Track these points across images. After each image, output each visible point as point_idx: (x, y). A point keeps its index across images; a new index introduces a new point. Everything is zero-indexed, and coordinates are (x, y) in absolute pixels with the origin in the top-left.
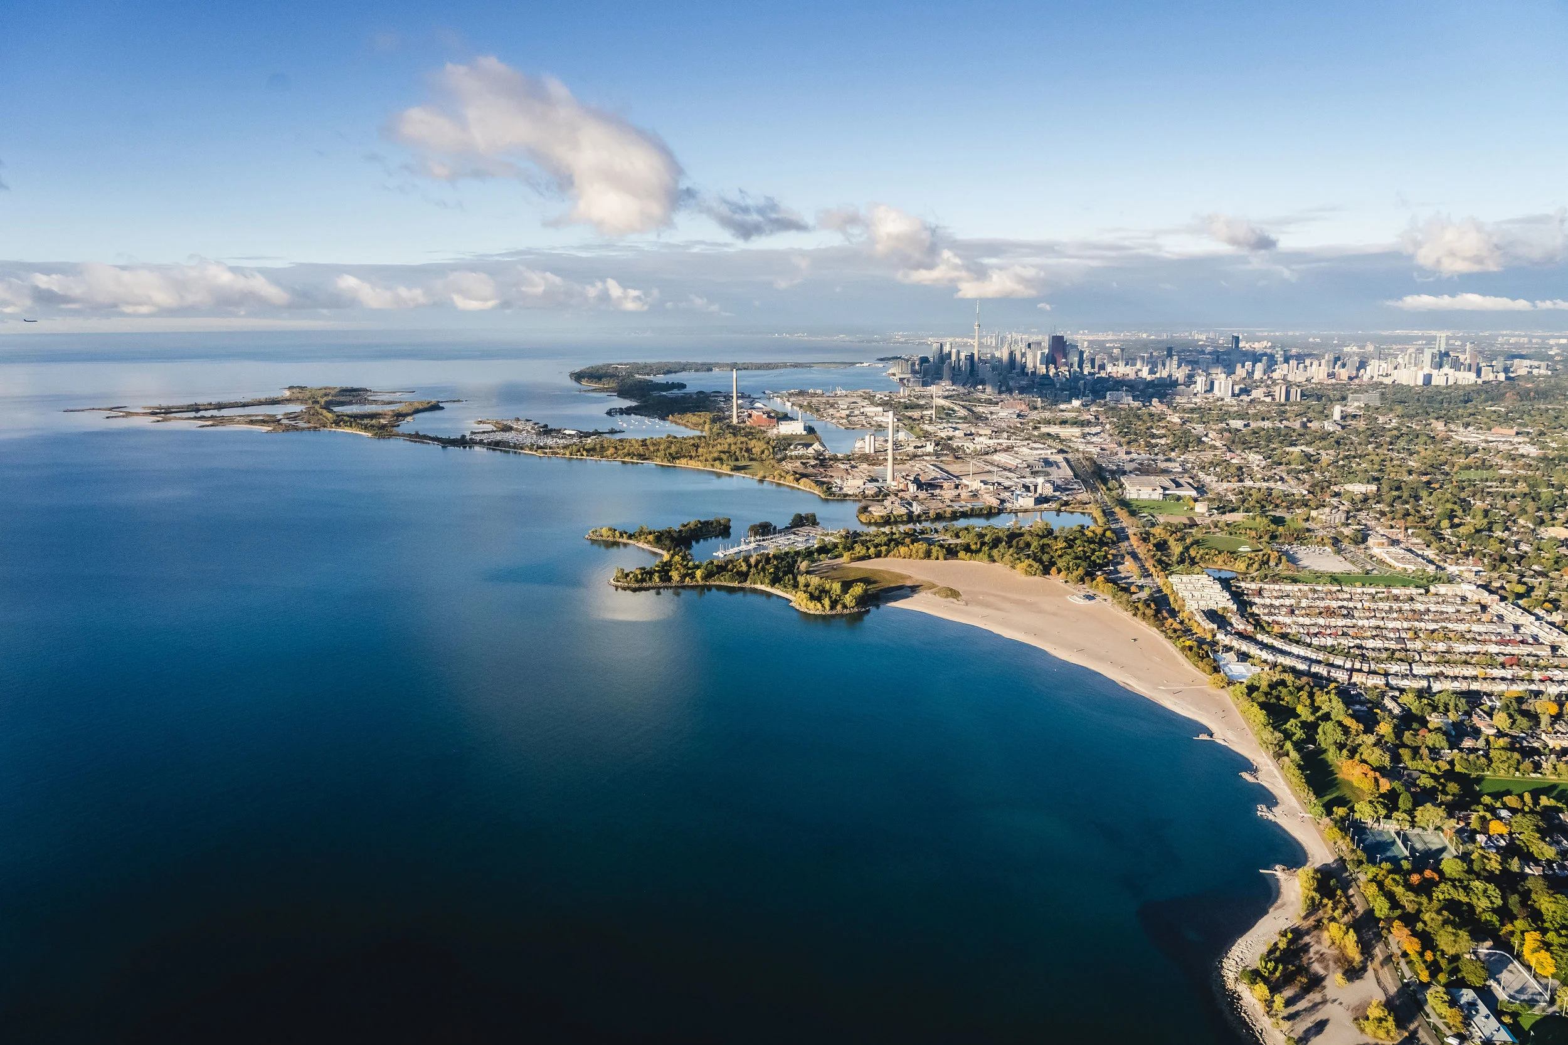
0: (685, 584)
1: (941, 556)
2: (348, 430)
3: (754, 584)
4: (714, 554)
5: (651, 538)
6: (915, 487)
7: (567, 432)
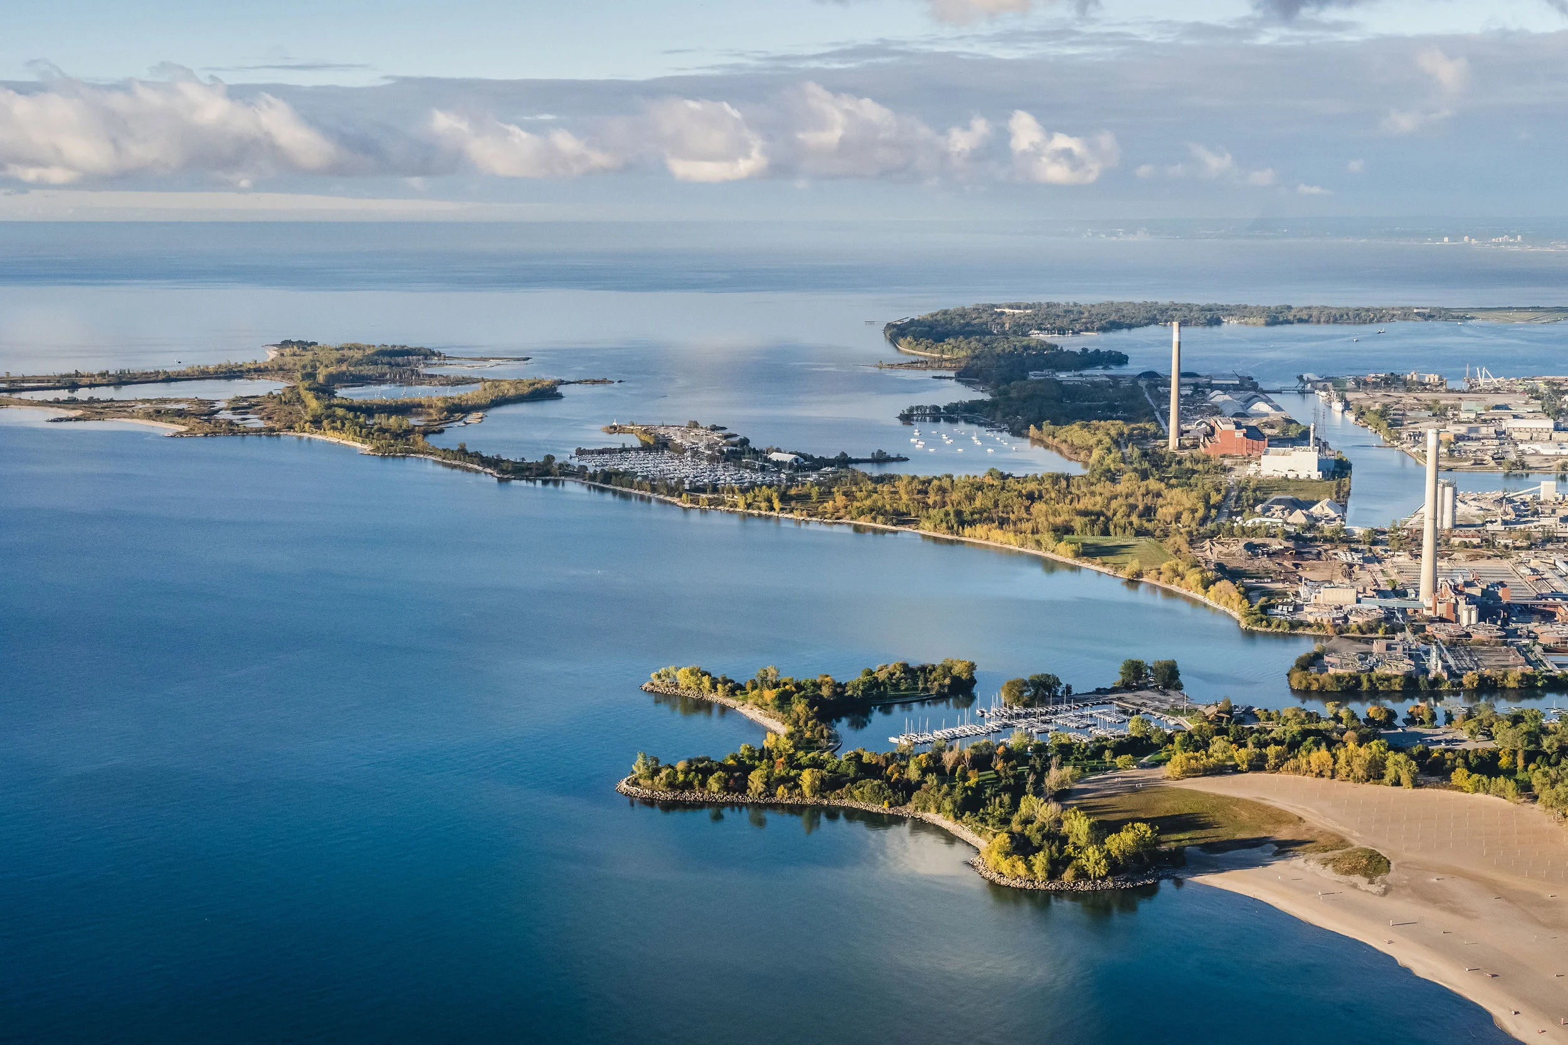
0: (778, 798)
1: (1405, 778)
2: (332, 438)
3: (924, 809)
4: (893, 740)
5: (769, 695)
6: (1474, 614)
7: (775, 456)
